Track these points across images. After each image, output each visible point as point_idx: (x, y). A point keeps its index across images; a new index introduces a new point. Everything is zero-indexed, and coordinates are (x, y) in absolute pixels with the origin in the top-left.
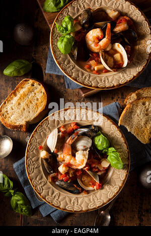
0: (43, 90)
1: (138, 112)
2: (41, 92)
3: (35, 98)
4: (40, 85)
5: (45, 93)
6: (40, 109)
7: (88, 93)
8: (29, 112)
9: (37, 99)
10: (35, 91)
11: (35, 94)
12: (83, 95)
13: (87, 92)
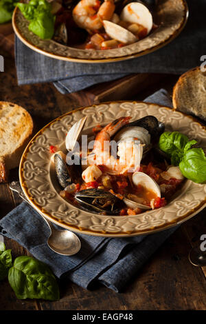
0: (22, 110)
1: (201, 86)
2: (19, 114)
3: (10, 124)
4: (13, 106)
5: (26, 113)
6: (24, 136)
7: (104, 93)
8: (4, 143)
9: (14, 125)
10: (7, 115)
11: (8, 119)
12: (97, 98)
13: (102, 92)
